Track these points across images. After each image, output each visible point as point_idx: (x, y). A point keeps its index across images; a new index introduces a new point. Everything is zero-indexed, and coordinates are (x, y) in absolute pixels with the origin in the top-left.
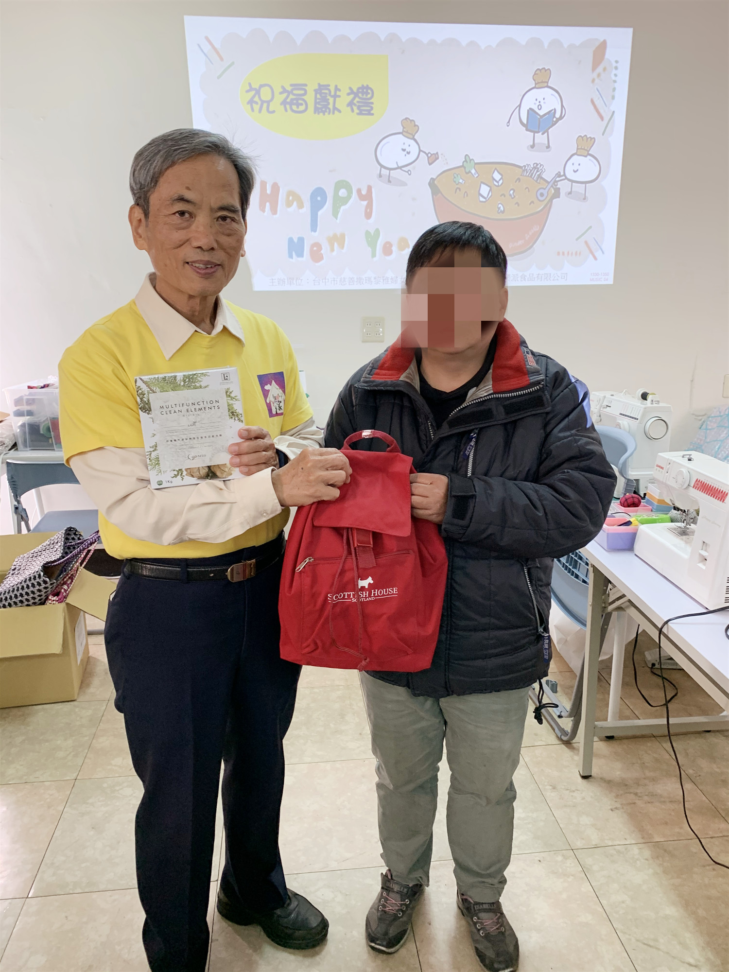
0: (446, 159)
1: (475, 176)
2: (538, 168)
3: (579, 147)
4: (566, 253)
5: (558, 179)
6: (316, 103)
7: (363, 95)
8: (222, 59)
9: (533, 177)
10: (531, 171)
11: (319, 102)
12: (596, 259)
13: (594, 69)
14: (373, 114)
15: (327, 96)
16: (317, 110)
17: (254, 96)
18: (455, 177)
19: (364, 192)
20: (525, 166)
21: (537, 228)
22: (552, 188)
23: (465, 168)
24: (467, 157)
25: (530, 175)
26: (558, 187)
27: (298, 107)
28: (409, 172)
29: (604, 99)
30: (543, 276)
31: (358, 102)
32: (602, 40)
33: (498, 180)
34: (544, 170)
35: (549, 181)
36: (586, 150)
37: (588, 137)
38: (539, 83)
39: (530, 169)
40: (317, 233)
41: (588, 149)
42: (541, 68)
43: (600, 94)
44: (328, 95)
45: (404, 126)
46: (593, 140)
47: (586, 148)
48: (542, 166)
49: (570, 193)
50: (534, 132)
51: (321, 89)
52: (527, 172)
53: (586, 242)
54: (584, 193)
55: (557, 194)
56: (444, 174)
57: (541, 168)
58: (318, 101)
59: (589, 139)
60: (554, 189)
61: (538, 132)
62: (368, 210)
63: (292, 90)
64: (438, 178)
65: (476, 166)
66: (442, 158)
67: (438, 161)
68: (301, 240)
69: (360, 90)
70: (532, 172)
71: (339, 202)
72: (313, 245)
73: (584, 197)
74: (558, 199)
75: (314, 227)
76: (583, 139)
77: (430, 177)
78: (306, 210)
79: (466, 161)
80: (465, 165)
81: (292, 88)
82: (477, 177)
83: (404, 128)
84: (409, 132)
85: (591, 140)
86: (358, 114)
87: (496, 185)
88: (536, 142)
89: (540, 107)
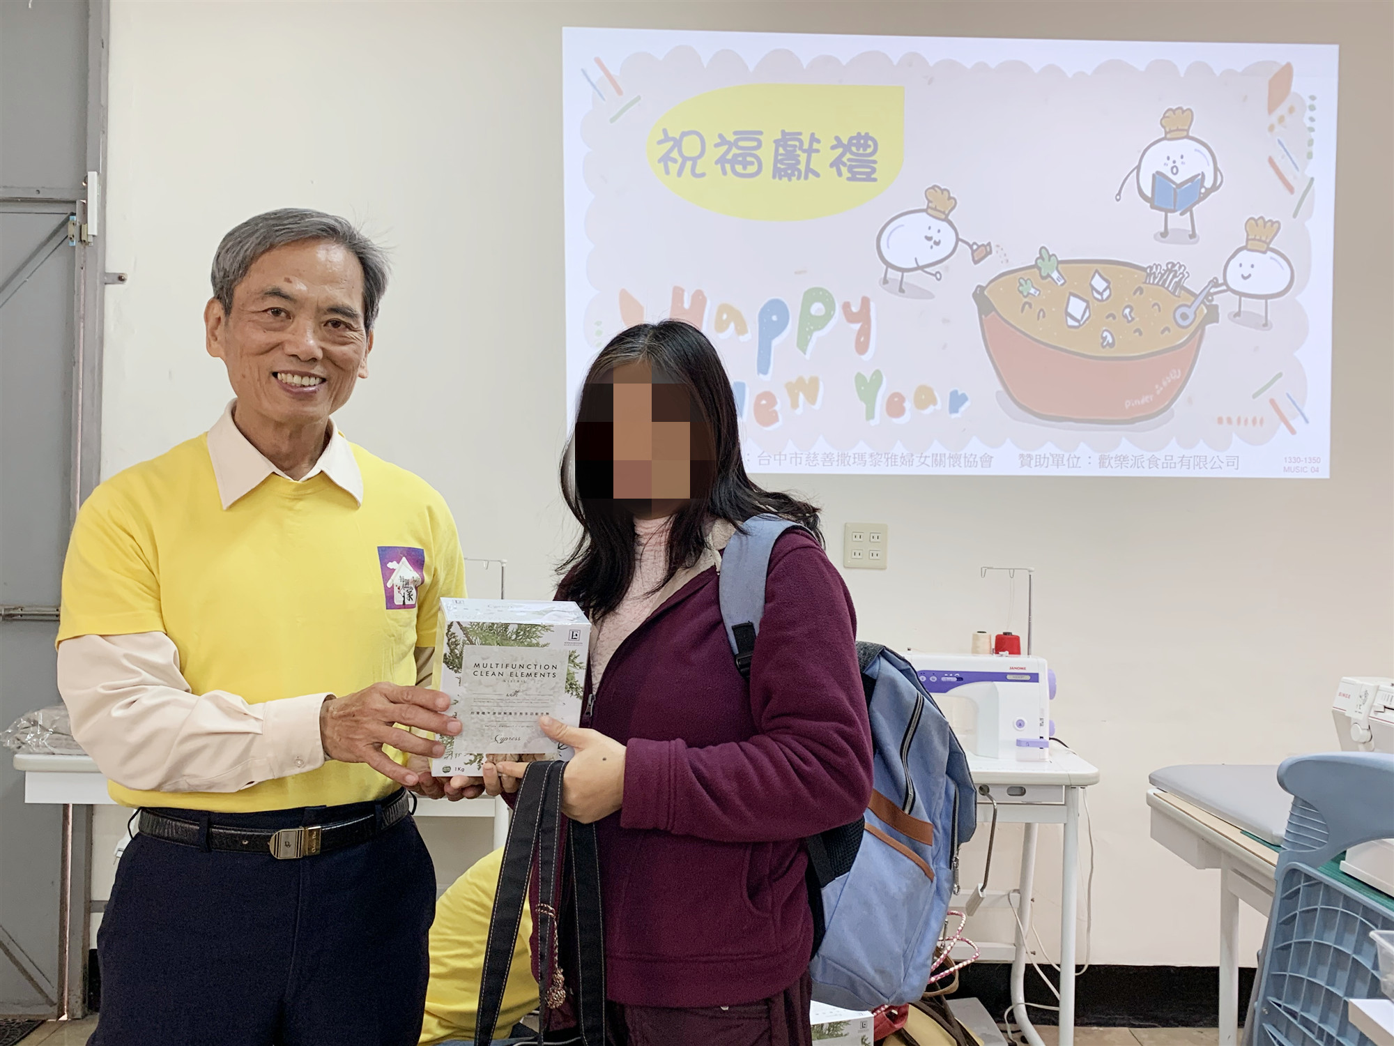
0: (1005, 255)
1: (1059, 283)
2: (1176, 271)
3: (1250, 237)
4: (1234, 420)
5: (1213, 290)
6: (776, 161)
7: (858, 150)
8: (619, 92)
9: (1166, 286)
10: (1163, 275)
11: (782, 160)
12: (1293, 431)
13: (1271, 111)
14: (875, 180)
15: (795, 151)
16: (777, 173)
17: (671, 150)
18: (1021, 285)
19: (855, 309)
20: (1151, 268)
21: (1177, 373)
22: (1202, 305)
23: (1040, 269)
24: (1043, 250)
25: (1160, 283)
26: (1214, 303)
27: (745, 168)
28: (938, 276)
29: (1294, 159)
30: (1192, 460)
31: (849, 160)
32: (1284, 63)
33: (1101, 291)
34: (1186, 275)
35: (1198, 293)
36: (1264, 242)
37: (1266, 220)
38: (1171, 131)
39: (1160, 272)
40: (769, 376)
41: (1268, 241)
42: (1174, 108)
43: (1285, 150)
44: (797, 149)
45: (931, 199)
46: (1276, 225)
47: (1263, 239)
48: (1183, 268)
49: (1238, 314)
50: (1167, 211)
51: (786, 140)
52: (1155, 278)
53: (1272, 402)
54: (1264, 314)
55: (1213, 315)
56: (1000, 280)
57: (1181, 271)
58: (780, 157)
59: (1270, 223)
60: (1207, 307)
61: (1174, 211)
62: (862, 339)
63: (737, 140)
64: (993, 284)
65: (1060, 266)
66: (997, 252)
67: (989, 257)
69: (855, 141)
70: (1165, 277)
71: (810, 324)
72: (760, 397)
73: (1264, 322)
74: (1215, 324)
75: (763, 367)
76: (1257, 225)
77: (976, 285)
78: (752, 336)
79: (1041, 257)
80: (1040, 265)
81: (735, 137)
82: (1062, 285)
83: (929, 201)
84: (938, 208)
85: (1272, 226)
86: (848, 179)
87: (1097, 299)
88: (1169, 227)
89: (1175, 170)
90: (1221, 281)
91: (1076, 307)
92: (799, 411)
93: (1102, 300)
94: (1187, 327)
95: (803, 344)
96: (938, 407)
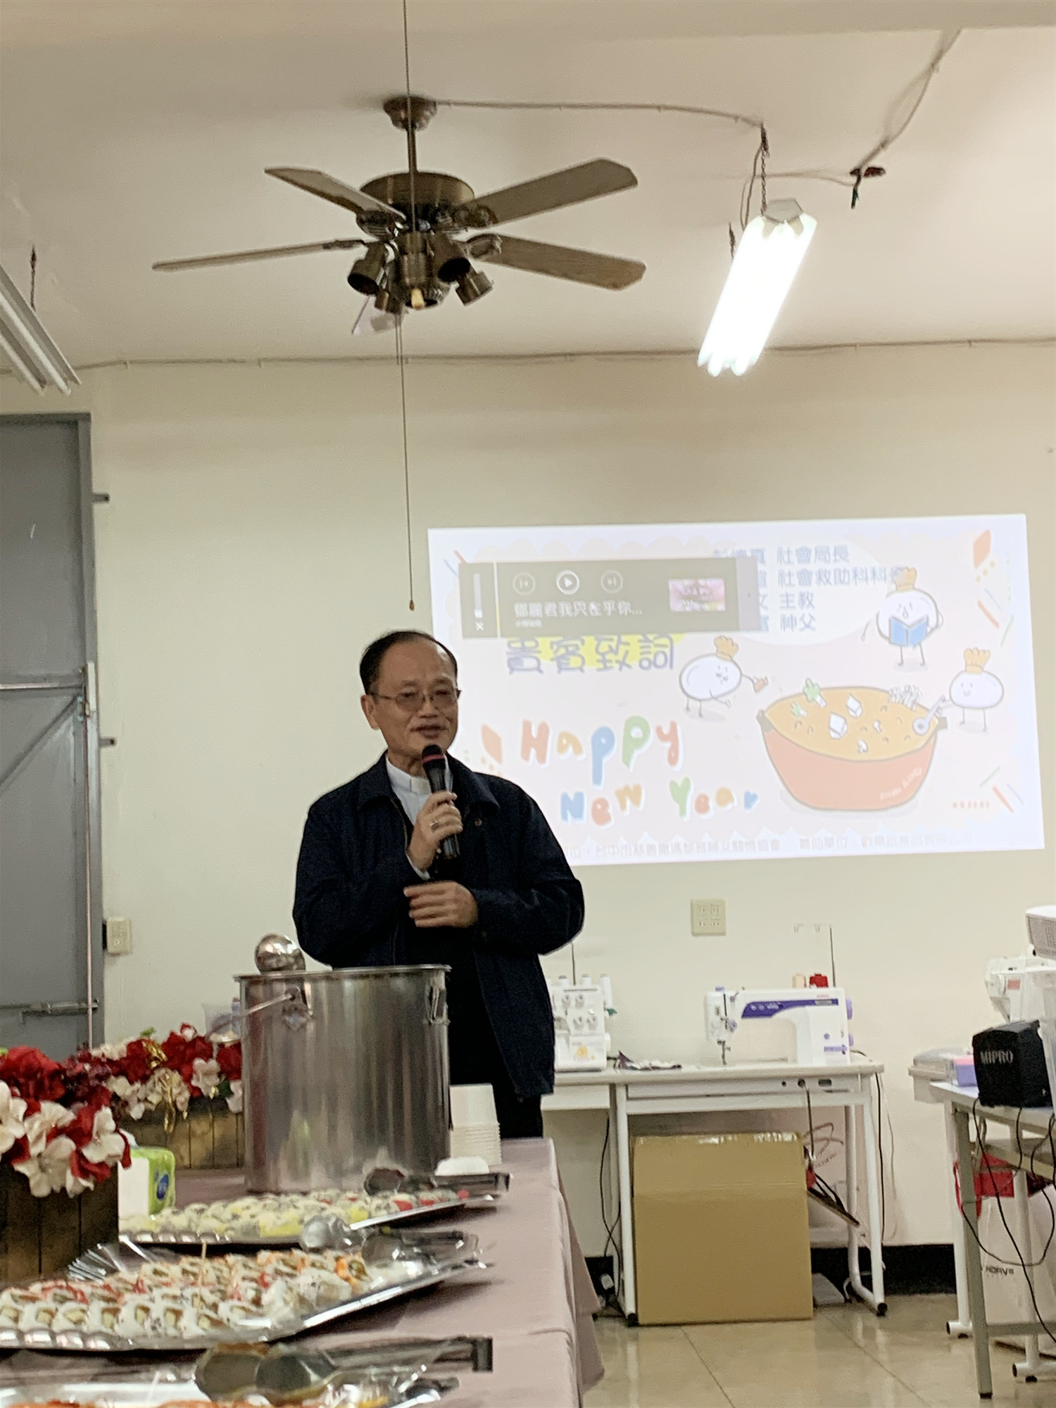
0: (779, 686)
1: (822, 705)
2: (912, 692)
3: (968, 664)
4: (966, 804)
5: (942, 705)
9: (905, 703)
10: (902, 695)
12: (1011, 809)
13: (977, 564)
18: (793, 708)
19: (666, 731)
20: (893, 690)
21: (918, 772)
22: (935, 717)
23: (806, 695)
24: (808, 681)
25: (900, 702)
26: (943, 715)
28: (728, 704)
29: (997, 601)
30: (934, 839)
32: (984, 530)
33: (855, 709)
34: (920, 695)
35: (930, 708)
36: (979, 666)
37: (980, 649)
38: (901, 585)
39: (900, 693)
40: (601, 786)
41: (982, 665)
42: (901, 567)
43: (990, 596)
45: (718, 646)
46: (987, 654)
47: (979, 663)
48: (917, 689)
49: (963, 722)
50: (902, 646)
52: (896, 698)
53: (995, 790)
54: (983, 721)
55: (943, 724)
56: (777, 704)
57: (916, 691)
60: (939, 719)
61: (907, 646)
62: (673, 754)
64: (770, 709)
65: (822, 692)
66: (773, 683)
67: (767, 687)
68: (579, 796)
70: (904, 697)
71: (631, 744)
72: (595, 803)
73: (984, 728)
74: (945, 731)
75: (597, 779)
77: (759, 709)
78: (587, 756)
79: (807, 686)
80: (806, 692)
82: (825, 706)
83: (718, 648)
84: (725, 652)
85: (984, 653)
87: (853, 717)
88: (904, 658)
89: (906, 614)
90: (947, 697)
91: (836, 723)
92: (627, 813)
93: (856, 718)
94: (924, 734)
95: (626, 760)
96: (736, 803)
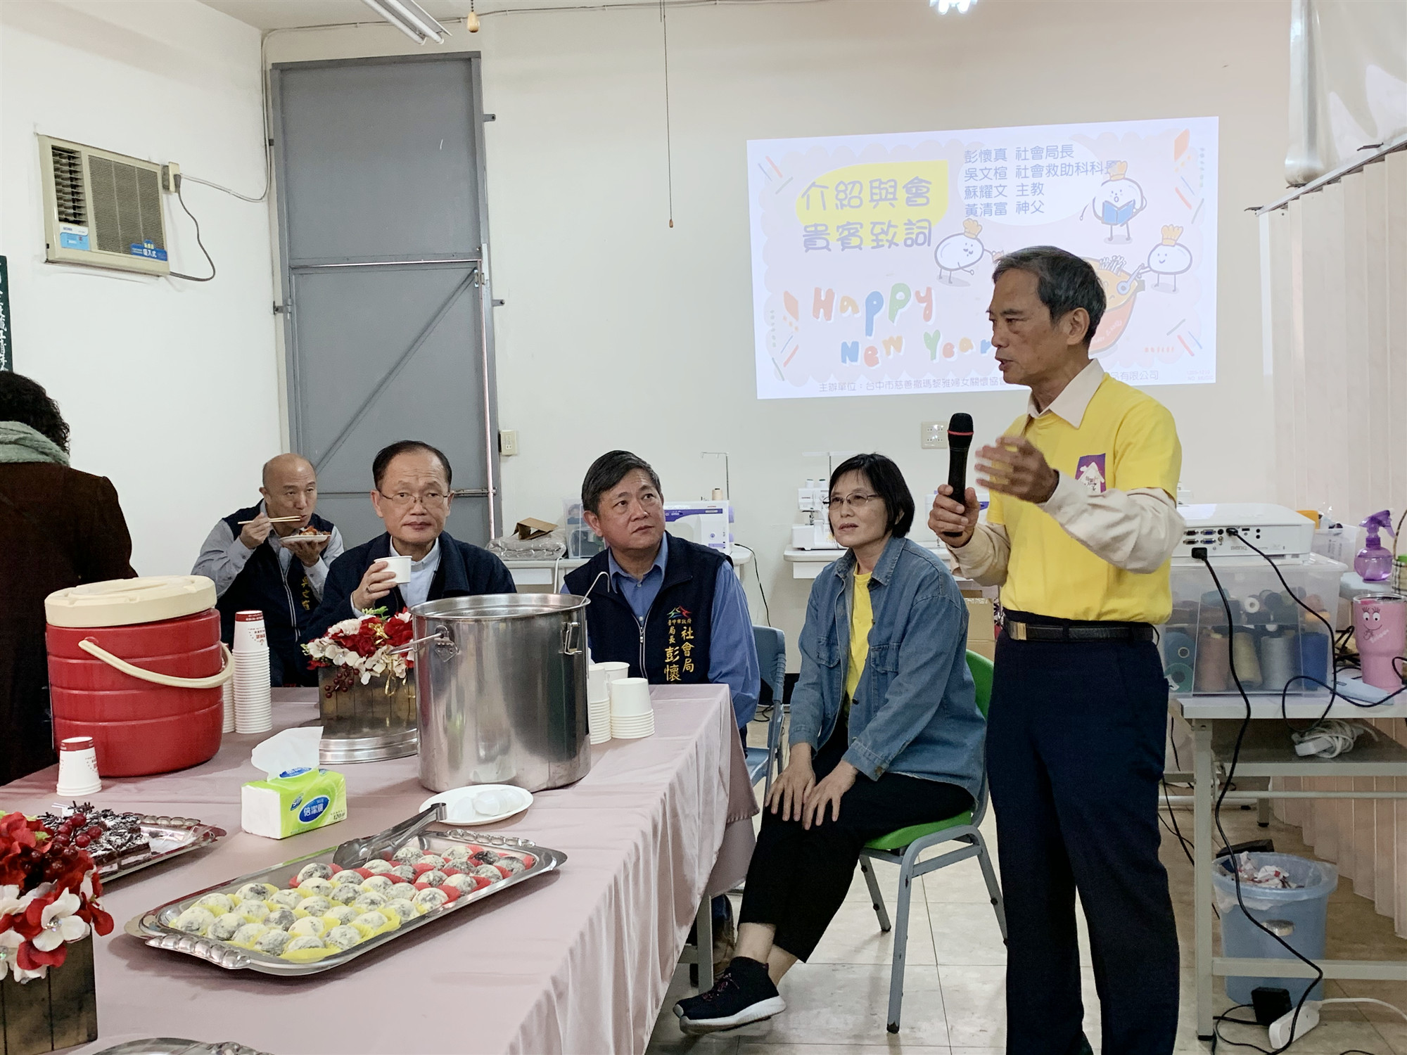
2: (1118, 261)
3: (1164, 238)
4: (1156, 349)
8: (781, 176)
9: (1112, 270)
10: (1110, 264)
12: (1193, 354)
13: (1176, 158)
19: (922, 295)
22: (1135, 280)
25: (1108, 269)
26: (1142, 279)
28: (972, 272)
29: (1191, 187)
32: (1184, 130)
34: (1124, 263)
35: (1131, 273)
36: (1174, 240)
37: (1175, 226)
38: (1114, 176)
39: (1108, 262)
40: (873, 337)
42: (1115, 161)
43: (1185, 183)
47: (1172, 238)
48: (1122, 259)
49: (1157, 285)
50: (1112, 224)
52: (1105, 266)
53: (1179, 337)
54: (1173, 284)
55: (1141, 287)
60: (1138, 281)
61: (1116, 224)
62: (928, 312)
68: (855, 344)
71: (896, 305)
72: (867, 350)
73: (1173, 288)
74: (1143, 292)
75: (869, 332)
76: (1169, 229)
78: (862, 314)
83: (966, 228)
84: (972, 232)
85: (1179, 229)
88: (1114, 233)
89: (1116, 199)
90: (1146, 265)
92: (891, 357)
94: (1126, 294)
95: (892, 318)
96: (974, 350)
